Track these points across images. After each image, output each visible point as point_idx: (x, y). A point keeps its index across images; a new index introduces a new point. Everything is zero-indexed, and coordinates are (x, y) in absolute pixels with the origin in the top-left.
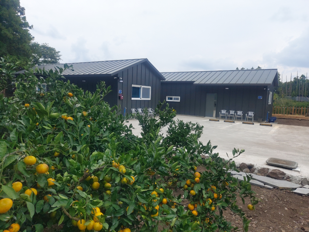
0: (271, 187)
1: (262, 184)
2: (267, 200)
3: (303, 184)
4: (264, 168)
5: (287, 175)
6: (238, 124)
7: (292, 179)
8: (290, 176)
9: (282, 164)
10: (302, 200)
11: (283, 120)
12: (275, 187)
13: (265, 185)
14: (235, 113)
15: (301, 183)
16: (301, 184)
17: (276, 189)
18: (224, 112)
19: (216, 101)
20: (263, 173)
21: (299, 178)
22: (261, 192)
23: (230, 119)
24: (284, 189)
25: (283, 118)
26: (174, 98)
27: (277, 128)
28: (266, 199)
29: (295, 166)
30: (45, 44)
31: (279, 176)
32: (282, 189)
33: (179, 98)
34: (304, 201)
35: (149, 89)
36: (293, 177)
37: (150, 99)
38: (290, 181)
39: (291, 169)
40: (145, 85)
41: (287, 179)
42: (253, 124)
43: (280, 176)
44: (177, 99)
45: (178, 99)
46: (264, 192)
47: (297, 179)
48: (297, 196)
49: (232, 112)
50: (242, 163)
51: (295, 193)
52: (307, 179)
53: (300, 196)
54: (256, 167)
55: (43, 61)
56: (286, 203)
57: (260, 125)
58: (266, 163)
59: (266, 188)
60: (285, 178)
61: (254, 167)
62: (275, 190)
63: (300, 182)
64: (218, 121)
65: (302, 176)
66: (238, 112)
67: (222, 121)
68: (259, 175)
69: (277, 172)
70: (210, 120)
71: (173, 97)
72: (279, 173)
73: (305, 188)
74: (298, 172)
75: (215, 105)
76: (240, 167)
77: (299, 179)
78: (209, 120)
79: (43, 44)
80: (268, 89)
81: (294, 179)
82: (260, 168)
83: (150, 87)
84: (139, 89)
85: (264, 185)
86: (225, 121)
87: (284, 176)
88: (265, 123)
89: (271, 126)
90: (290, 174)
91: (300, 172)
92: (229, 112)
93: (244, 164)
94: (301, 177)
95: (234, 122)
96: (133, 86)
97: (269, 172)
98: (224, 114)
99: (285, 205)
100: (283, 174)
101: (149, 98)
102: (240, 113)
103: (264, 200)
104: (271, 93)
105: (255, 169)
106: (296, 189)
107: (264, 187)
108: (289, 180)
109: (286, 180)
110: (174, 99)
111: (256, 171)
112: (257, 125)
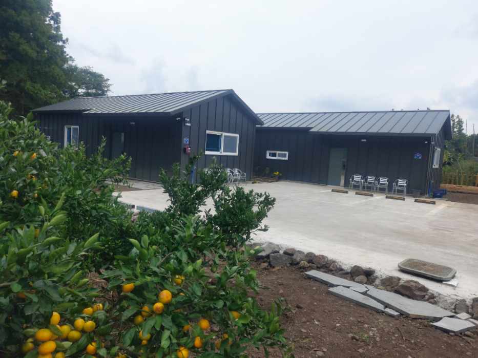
0: (396, 313)
1: (380, 307)
2: (378, 339)
3: (457, 310)
4: (392, 277)
5: (430, 291)
6: (378, 198)
7: (439, 300)
8: (436, 295)
9: (425, 270)
10: (446, 342)
11: (458, 194)
12: (402, 314)
13: (385, 309)
14: (375, 180)
15: (455, 309)
16: (454, 311)
17: (404, 318)
18: (357, 178)
19: (345, 160)
20: (389, 285)
21: (452, 299)
22: (374, 323)
23: (367, 190)
24: (419, 319)
25: (459, 191)
26: (279, 154)
27: (444, 206)
28: (377, 336)
29: (450, 276)
30: (88, 68)
31: (415, 292)
32: (416, 318)
33: (286, 154)
34: (449, 345)
35: (235, 138)
36: (441, 296)
37: (236, 154)
38: (435, 303)
39: (440, 281)
40: (229, 132)
41: (430, 300)
42: (404, 199)
43: (418, 293)
44: (282, 156)
45: (284, 155)
46: (380, 322)
47: (449, 301)
48: (440, 334)
49: (371, 179)
50: (355, 266)
51: (437, 328)
52: (466, 301)
53: (445, 334)
54: (378, 274)
55: (84, 93)
56: (413, 346)
57: (416, 201)
58: (398, 268)
59: (386, 314)
60: (427, 297)
61: (375, 274)
62: (402, 319)
63: (453, 307)
64: (347, 192)
65: (457, 295)
66: (381, 179)
67: (352, 193)
68: (381, 289)
69: (412, 286)
70: (333, 191)
71: (278, 152)
72: (416, 287)
73: (459, 319)
74: (451, 287)
75: (344, 166)
76: (351, 273)
77: (452, 301)
78: (331, 190)
79: (85, 67)
80: (433, 143)
81: (442, 299)
82: (384, 277)
83: (237, 135)
84: (218, 137)
85: (383, 310)
86: (356, 194)
87: (425, 294)
88: (426, 198)
89: (434, 203)
90: (437, 290)
91: (455, 287)
92: (366, 180)
93: (358, 267)
94: (456, 297)
95: (372, 195)
96: (208, 132)
97: (400, 284)
98: (358, 182)
99: (410, 351)
100: (424, 289)
101: (235, 152)
102: (384, 181)
103: (374, 338)
104: (439, 149)
105: (377, 277)
106: (440, 319)
107: (383, 312)
108: (432, 300)
109: (427, 300)
110: (279, 156)
111: (377, 282)
112: (410, 200)
